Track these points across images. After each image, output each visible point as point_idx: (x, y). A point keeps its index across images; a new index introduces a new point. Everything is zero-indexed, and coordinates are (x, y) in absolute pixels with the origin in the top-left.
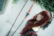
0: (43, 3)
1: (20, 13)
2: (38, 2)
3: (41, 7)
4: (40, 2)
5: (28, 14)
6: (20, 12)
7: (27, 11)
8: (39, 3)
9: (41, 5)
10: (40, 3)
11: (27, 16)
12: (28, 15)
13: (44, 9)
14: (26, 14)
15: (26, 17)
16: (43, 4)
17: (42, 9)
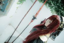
0: (54, 6)
1: (25, 16)
3: (51, 10)
4: (51, 4)
7: (34, 14)
8: (49, 6)
9: (51, 8)
10: (51, 6)
11: (33, 19)
13: (54, 13)
15: (32, 21)
16: (54, 8)
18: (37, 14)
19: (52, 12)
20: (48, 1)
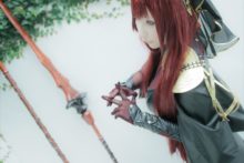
2: (41, 27)
3: (69, 22)
5: (78, 103)
6: (48, 136)
7: (61, 99)
8: (49, 22)
11: (83, 112)
12: (82, 103)
13: (85, 11)
14: (73, 110)
15: (90, 120)
17: (83, 17)
18: (60, 87)
19: (78, 21)
20: (25, 22)
